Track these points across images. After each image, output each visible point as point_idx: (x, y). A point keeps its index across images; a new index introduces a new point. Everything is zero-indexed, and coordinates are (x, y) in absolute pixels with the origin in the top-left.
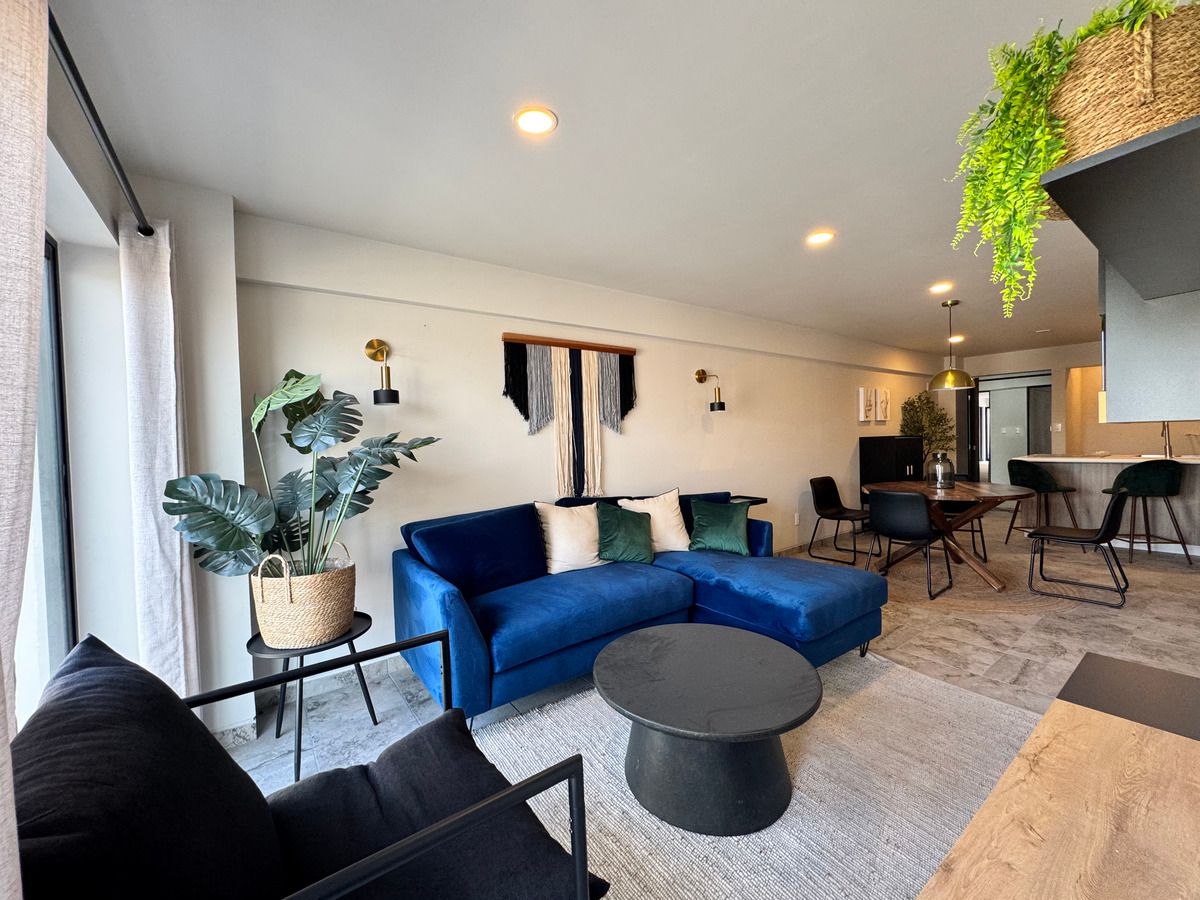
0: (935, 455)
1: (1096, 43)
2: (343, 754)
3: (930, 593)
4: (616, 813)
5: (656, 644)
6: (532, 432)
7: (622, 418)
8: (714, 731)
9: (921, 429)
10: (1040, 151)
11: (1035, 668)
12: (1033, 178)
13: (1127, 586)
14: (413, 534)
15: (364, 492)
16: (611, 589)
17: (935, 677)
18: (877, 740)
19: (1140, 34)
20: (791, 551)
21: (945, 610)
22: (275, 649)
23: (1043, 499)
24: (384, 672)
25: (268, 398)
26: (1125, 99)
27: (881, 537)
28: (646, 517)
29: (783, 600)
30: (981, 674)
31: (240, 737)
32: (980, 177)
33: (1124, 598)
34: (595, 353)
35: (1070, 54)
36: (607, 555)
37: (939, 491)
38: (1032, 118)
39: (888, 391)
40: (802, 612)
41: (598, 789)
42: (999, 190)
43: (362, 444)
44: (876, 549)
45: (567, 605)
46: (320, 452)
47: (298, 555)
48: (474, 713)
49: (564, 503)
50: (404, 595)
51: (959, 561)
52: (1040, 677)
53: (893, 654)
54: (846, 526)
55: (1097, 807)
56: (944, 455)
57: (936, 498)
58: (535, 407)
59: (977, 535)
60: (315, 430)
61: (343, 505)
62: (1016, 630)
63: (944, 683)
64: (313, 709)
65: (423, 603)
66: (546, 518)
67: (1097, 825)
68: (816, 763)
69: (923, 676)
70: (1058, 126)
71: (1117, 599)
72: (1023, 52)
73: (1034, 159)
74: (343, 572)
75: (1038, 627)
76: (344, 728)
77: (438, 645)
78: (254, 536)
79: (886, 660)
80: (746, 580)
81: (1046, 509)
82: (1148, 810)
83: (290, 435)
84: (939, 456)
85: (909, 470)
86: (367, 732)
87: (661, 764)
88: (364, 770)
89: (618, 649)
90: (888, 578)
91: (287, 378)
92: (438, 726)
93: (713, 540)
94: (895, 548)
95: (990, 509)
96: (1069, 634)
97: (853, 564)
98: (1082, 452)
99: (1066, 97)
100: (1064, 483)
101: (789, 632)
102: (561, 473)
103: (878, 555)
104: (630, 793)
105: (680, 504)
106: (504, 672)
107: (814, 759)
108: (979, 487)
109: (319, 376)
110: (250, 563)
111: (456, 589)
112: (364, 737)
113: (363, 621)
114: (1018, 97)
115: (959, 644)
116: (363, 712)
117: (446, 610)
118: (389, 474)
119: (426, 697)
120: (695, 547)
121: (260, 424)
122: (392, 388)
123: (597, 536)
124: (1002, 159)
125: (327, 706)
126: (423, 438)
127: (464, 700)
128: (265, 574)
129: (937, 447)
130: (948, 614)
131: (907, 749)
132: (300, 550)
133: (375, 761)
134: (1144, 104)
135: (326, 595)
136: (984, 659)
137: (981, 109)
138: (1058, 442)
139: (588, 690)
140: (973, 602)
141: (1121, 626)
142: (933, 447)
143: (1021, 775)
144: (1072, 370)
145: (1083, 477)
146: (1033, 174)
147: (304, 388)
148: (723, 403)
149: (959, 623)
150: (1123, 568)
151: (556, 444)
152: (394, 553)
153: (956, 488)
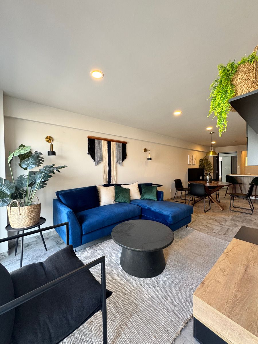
0: (207, 174)
1: (243, 66)
2: (36, 260)
3: (205, 211)
4: (117, 273)
5: (130, 225)
6: (96, 165)
7: (123, 161)
8: (144, 249)
9: (204, 167)
10: (229, 93)
11: (230, 230)
12: (227, 100)
13: (253, 209)
14: (59, 194)
15: (44, 182)
16: (118, 210)
17: (205, 233)
18: (189, 250)
19: (253, 65)
20: (169, 199)
21: (208, 215)
22: (15, 229)
23: (234, 186)
24: (50, 235)
25: (14, 153)
26: (249, 81)
27: (193, 196)
28: (129, 190)
29: (165, 213)
30: (216, 232)
31: (3, 256)
32: (214, 99)
33: (252, 212)
34: (115, 142)
35: (236, 68)
36: (117, 200)
37: (208, 183)
38: (227, 84)
39: (196, 156)
40: (170, 216)
41: (112, 267)
42: (219, 103)
43: (43, 167)
44: (191, 199)
45: (105, 214)
46: (30, 169)
47: (22, 201)
48: (76, 246)
49: (105, 185)
50: (56, 212)
51: (212, 202)
52: (231, 233)
53: (194, 227)
54: (184, 193)
55: (241, 265)
56: (209, 174)
57: (207, 185)
58: (97, 157)
59: (217, 195)
60: (29, 163)
61: (37, 185)
62: (226, 220)
63: (207, 235)
64: (27, 247)
65: (62, 214)
66: (100, 190)
67: (241, 270)
68: (173, 257)
69: (202, 233)
70: (233, 87)
71: (251, 212)
72: (226, 67)
73: (227, 95)
74: (37, 205)
75: (231, 220)
76: (37, 252)
77: (65, 226)
78: (8, 194)
79: (192, 229)
80: (156, 208)
81: (235, 188)
82: (253, 265)
83: (21, 164)
84: (208, 174)
85: (201, 178)
86: (44, 253)
87: (130, 259)
88: (41, 264)
89: (119, 227)
90: (194, 207)
91: (20, 147)
92: (65, 250)
93: (147, 196)
94: (196, 199)
95: (220, 188)
96: (239, 221)
97: (185, 203)
98: (244, 174)
99: (235, 79)
100: (239, 182)
101: (166, 221)
102: (104, 177)
103: (192, 201)
104: (121, 267)
105: (138, 186)
106: (85, 234)
107: (172, 256)
108: (218, 182)
109: (30, 146)
110: (7, 203)
111: (72, 210)
112: (43, 255)
113: (43, 220)
114: (224, 78)
115: (211, 224)
116: (43, 247)
117: (68, 216)
118: (52, 176)
119: (62, 242)
120: (142, 198)
121: (11, 160)
122: (54, 151)
123: (114, 195)
124: (220, 95)
125: (31, 246)
126: (62, 166)
127: (73, 242)
128: (12, 206)
129: (208, 172)
130: (209, 216)
131: (196, 252)
132: (23, 199)
133: (45, 261)
134: (253, 83)
135: (31, 212)
136: (217, 228)
137: (216, 81)
138: (238, 171)
139: (111, 239)
140: (215, 213)
141: (252, 219)
142: (207, 171)
143: (224, 258)
144: (242, 152)
145: (244, 180)
146: (227, 99)
147: (26, 150)
148: (151, 158)
149: (211, 219)
150: (253, 204)
151: (103, 169)
152: (53, 200)
153: (212, 183)
